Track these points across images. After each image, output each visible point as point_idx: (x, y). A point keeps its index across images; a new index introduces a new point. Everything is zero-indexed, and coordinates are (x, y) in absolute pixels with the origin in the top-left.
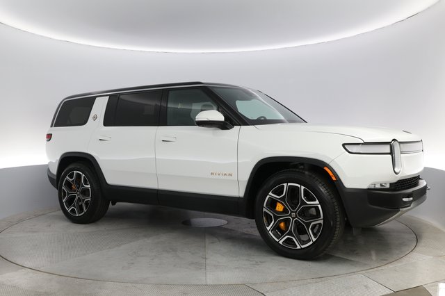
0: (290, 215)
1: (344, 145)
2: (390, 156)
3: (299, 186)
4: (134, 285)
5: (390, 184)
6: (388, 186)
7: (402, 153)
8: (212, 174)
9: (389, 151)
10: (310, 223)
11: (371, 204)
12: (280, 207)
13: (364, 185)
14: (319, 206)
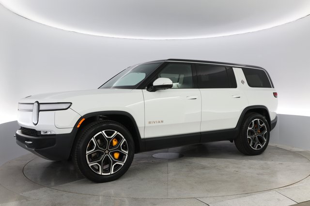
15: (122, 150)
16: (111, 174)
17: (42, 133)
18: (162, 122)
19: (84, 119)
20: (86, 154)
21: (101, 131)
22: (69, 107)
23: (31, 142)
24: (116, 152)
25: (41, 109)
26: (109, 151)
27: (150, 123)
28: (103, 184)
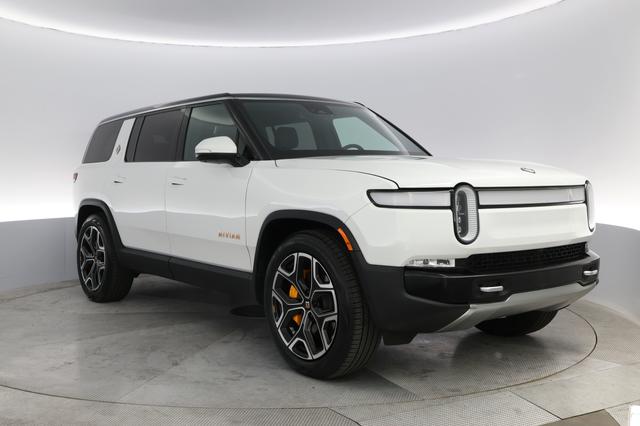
0: (303, 305)
1: (369, 192)
2: (450, 211)
3: (310, 257)
4: (156, 408)
5: (457, 261)
6: (452, 265)
7: (480, 207)
8: (220, 235)
9: (449, 205)
10: (323, 318)
11: (410, 293)
12: (293, 292)
13: (399, 261)
14: (333, 291)
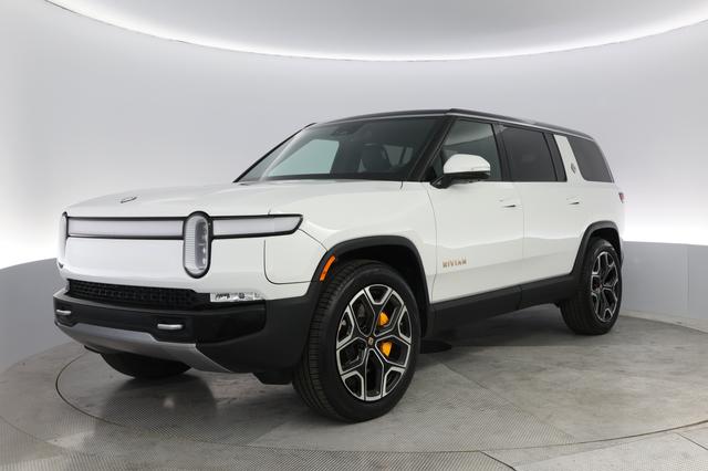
15: (401, 335)
16: (382, 398)
17: (213, 299)
18: (465, 262)
19: (332, 259)
20: (336, 350)
21: (363, 288)
22: (297, 228)
23: (179, 326)
24: (386, 341)
25: (216, 233)
26: (375, 339)
27: (445, 265)
28: (371, 422)
